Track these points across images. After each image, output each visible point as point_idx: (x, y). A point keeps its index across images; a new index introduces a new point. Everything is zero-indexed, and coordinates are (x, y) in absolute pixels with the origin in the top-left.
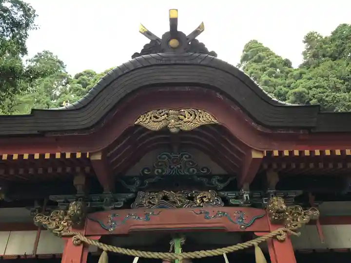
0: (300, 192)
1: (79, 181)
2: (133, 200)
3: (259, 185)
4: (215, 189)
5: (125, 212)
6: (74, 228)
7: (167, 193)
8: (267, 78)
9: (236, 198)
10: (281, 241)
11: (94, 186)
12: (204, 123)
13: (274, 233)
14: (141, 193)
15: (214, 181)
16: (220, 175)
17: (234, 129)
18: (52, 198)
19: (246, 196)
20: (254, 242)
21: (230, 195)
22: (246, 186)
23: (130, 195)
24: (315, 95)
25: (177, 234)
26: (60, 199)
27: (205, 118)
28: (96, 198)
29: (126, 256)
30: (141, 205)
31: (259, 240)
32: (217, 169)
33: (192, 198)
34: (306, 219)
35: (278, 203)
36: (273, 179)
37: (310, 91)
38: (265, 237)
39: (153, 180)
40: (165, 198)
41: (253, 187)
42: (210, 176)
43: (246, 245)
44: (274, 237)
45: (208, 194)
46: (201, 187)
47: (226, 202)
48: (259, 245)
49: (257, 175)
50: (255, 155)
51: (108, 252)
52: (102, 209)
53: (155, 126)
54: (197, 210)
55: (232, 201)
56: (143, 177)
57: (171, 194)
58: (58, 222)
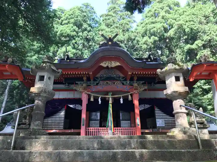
0: (144, 82)
1: (85, 78)
2: (98, 83)
3: (132, 79)
4: (121, 81)
5: (96, 86)
6: (84, 90)
7: (107, 82)
8: (164, 14)
9: (126, 83)
10: (136, 94)
11: (89, 79)
12: (117, 65)
13: (134, 92)
14: (100, 82)
15: (121, 78)
16: (122, 77)
17: (124, 67)
18: (76, 82)
19: (128, 82)
20: (129, 94)
21: (125, 82)
22: (128, 80)
23: (98, 82)
24: (188, 26)
25: (110, 92)
26: (79, 83)
27: (118, 64)
28: (89, 82)
29: (98, 96)
30: (101, 85)
31: (130, 93)
32: (122, 75)
33: (114, 83)
34: (144, 89)
35: (135, 85)
36: (135, 78)
37: (187, 23)
38: (132, 93)
39: (104, 78)
40: (107, 83)
41: (130, 80)
42: (119, 77)
43: (127, 94)
44: (134, 93)
45: (119, 82)
46: (117, 80)
47: (123, 84)
48: (130, 94)
49: (131, 78)
50: (129, 73)
51: (93, 95)
52: (90, 85)
53: (105, 66)
54: (116, 86)
55: (125, 84)
56: (101, 77)
57: (109, 82)
58: (79, 88)
